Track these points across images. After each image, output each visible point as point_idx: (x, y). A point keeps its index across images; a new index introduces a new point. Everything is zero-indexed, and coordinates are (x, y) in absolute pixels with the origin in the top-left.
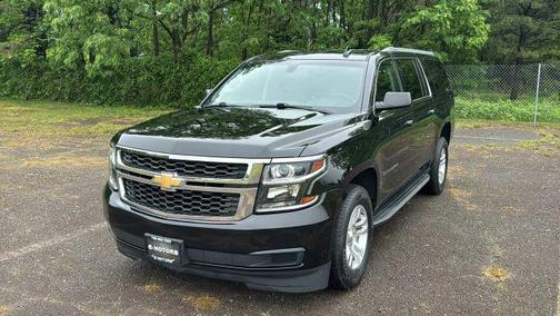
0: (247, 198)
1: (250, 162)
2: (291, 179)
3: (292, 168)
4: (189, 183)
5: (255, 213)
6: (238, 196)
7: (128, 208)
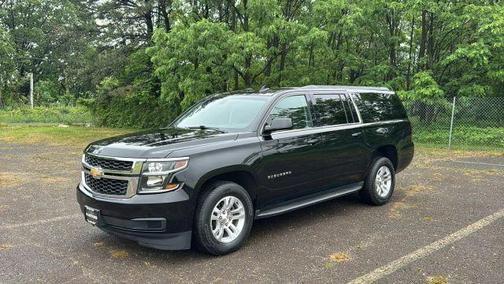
0: (133, 183)
1: (135, 160)
2: (160, 172)
3: (161, 165)
4: (106, 174)
5: (137, 194)
6: (127, 182)
7: (91, 195)
